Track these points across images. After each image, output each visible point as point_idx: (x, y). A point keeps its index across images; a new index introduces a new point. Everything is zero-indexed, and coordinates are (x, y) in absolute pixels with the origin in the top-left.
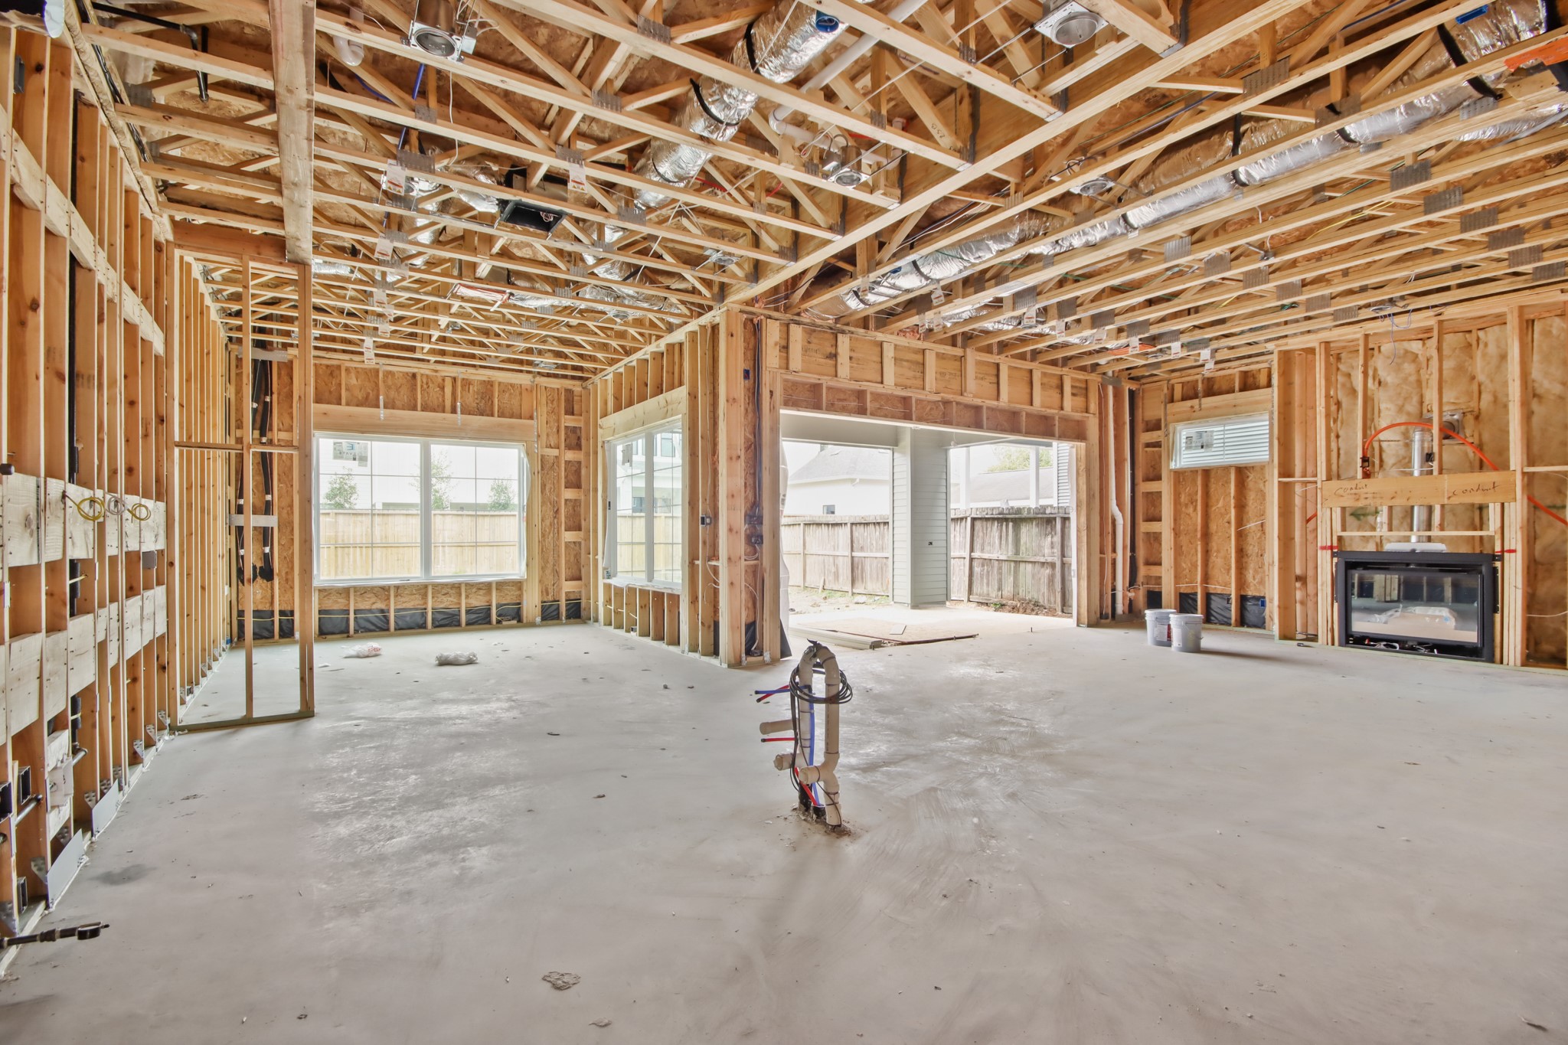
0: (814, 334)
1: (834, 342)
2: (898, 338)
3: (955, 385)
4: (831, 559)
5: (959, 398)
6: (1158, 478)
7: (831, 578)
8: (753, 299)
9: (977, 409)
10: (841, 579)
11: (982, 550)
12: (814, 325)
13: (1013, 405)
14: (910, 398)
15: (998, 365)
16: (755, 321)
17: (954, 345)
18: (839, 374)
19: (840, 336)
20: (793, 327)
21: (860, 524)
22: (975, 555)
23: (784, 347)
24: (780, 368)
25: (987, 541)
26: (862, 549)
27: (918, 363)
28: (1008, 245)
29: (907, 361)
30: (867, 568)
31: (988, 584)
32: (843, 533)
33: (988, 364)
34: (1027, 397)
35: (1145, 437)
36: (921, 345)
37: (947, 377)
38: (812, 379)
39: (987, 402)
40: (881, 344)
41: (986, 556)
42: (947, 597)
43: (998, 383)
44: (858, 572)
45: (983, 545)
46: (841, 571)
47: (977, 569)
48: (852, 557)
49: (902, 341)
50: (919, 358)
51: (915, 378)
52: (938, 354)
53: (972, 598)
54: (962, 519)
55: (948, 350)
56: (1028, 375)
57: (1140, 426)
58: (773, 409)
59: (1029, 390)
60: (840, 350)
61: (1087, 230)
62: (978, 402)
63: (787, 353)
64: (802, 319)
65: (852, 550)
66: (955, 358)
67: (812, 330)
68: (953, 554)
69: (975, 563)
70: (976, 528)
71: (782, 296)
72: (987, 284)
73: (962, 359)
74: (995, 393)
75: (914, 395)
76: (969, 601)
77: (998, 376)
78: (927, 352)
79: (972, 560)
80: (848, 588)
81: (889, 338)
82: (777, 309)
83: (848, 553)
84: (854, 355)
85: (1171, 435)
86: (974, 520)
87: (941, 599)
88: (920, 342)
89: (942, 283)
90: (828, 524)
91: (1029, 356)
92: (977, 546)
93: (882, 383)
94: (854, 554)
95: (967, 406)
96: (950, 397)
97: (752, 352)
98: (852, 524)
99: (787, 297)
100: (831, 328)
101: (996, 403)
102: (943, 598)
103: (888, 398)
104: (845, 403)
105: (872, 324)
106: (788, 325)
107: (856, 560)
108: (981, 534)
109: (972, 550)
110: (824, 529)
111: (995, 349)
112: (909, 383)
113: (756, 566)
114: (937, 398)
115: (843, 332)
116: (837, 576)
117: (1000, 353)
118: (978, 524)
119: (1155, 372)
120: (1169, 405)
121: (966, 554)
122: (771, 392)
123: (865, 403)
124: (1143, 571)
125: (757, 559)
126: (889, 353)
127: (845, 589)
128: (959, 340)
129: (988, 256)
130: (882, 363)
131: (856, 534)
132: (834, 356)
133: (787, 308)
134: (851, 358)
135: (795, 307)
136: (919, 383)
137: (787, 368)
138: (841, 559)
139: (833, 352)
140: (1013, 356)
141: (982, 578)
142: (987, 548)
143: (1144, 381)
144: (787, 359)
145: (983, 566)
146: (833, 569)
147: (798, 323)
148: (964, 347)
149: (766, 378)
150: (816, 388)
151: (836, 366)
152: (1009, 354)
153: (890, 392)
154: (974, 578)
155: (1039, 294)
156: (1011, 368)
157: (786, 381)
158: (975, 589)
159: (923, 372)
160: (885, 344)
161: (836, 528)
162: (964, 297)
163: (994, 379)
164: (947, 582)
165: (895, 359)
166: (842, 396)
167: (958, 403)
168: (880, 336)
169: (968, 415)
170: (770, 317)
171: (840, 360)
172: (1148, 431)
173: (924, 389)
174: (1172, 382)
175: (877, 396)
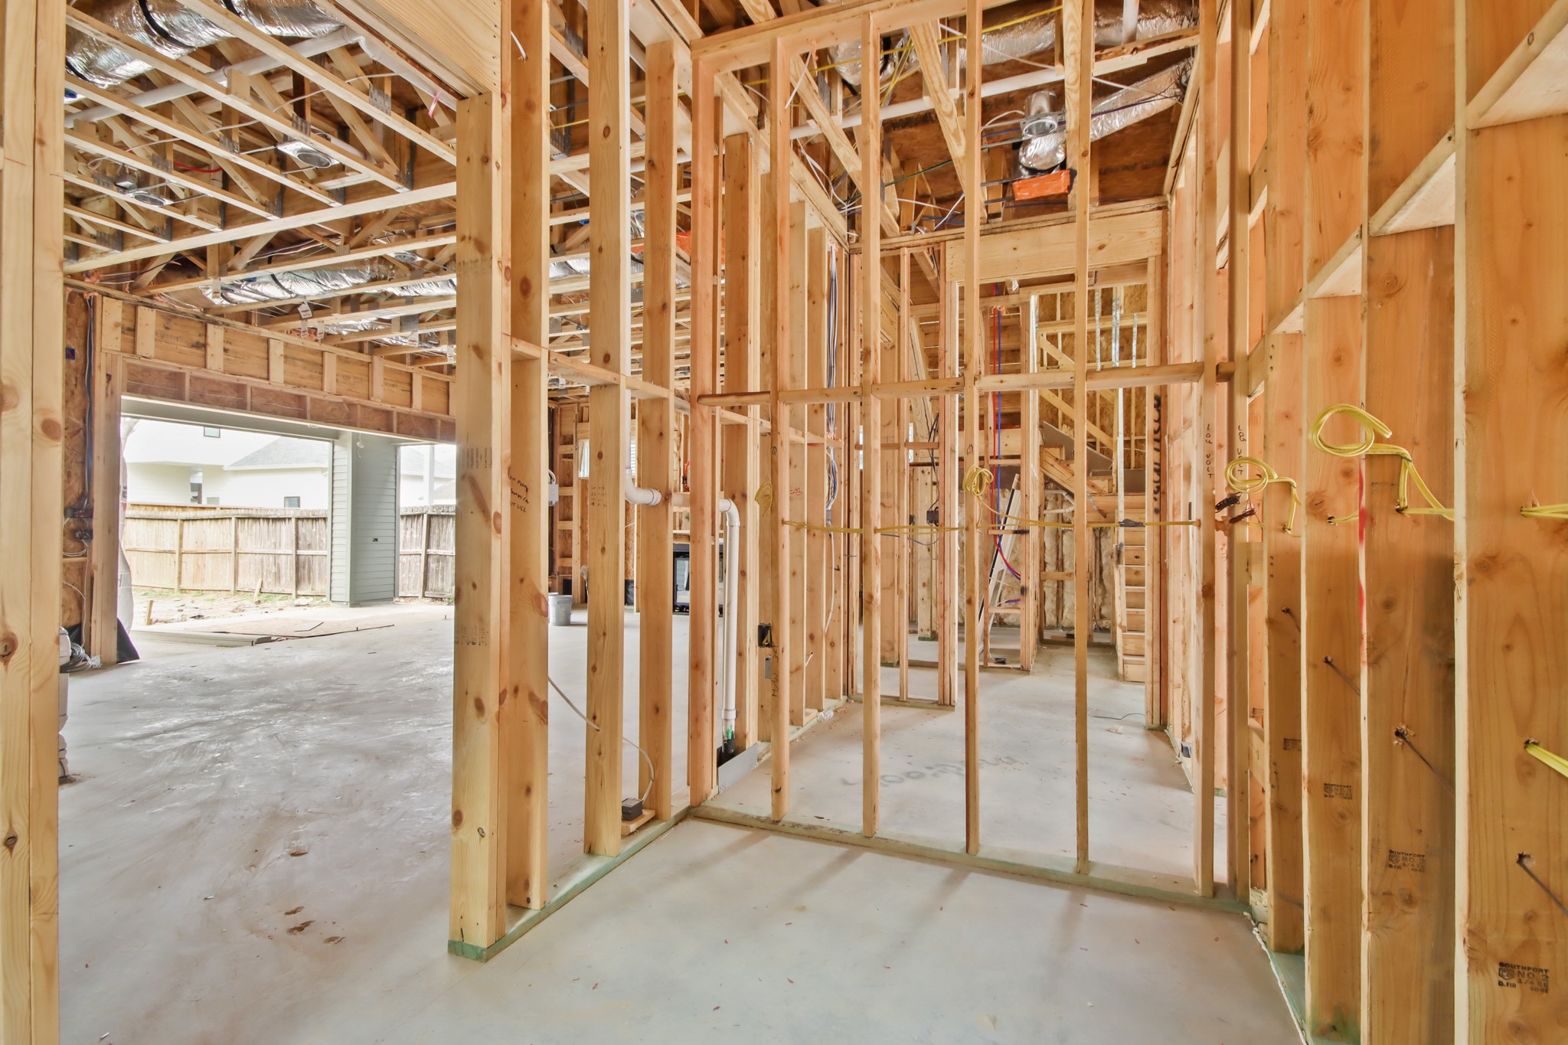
0: (174, 320)
1: (202, 331)
2: (288, 336)
3: (362, 389)
4: (271, 558)
5: (366, 402)
6: (571, 484)
7: (271, 579)
8: (82, 273)
9: (388, 414)
10: (283, 580)
11: (438, 547)
12: (174, 310)
13: (425, 412)
14: (304, 397)
15: (411, 375)
16: (87, 296)
17: (361, 351)
18: (208, 366)
19: (210, 327)
20: (141, 309)
21: (308, 519)
22: (431, 551)
23: (129, 329)
24: (122, 351)
25: (442, 537)
26: (309, 546)
27: (316, 364)
28: (361, 281)
29: (302, 360)
30: (316, 567)
31: (443, 580)
32: (287, 530)
33: (400, 372)
34: (443, 407)
35: (562, 450)
36: (317, 346)
37: (352, 380)
38: (172, 367)
39: (398, 407)
40: (267, 341)
41: (441, 552)
42: (395, 592)
43: (411, 392)
44: (304, 572)
45: (438, 541)
46: (283, 571)
47: (433, 565)
48: (298, 556)
49: (293, 340)
50: (317, 359)
51: (311, 377)
52: (339, 358)
53: (427, 594)
54: (419, 516)
55: (354, 355)
56: (445, 387)
57: (558, 439)
58: (111, 394)
59: (445, 401)
60: (209, 340)
61: (425, 284)
62: (388, 407)
63: (135, 336)
64: (156, 303)
65: (297, 547)
66: (362, 363)
67: (170, 316)
68: (402, 551)
69: (431, 560)
70: (433, 525)
71: (127, 277)
72: (362, 306)
73: (369, 365)
74: (409, 400)
75: (309, 394)
76: (424, 596)
77: (411, 384)
78: (326, 354)
79: (427, 556)
80: (292, 590)
81: (278, 337)
82: (120, 288)
83: (291, 551)
84: (228, 346)
85: (580, 450)
86: (430, 517)
87: (389, 595)
88: (317, 344)
89: (308, 299)
90: (268, 519)
91: (445, 369)
92: (433, 543)
93: (268, 379)
94: (300, 552)
95: (376, 410)
96: (354, 400)
97: (82, 330)
98: (298, 519)
99: (134, 277)
100: (198, 317)
101: (408, 409)
102: (391, 594)
103: (278, 395)
104: (219, 396)
105: (254, 320)
106: (135, 307)
107: (302, 559)
108: (437, 531)
109: (428, 546)
110: (263, 524)
111: (408, 360)
112: (303, 382)
113: (83, 563)
114: (339, 399)
115: (215, 323)
116: (278, 577)
117: (413, 363)
118: (434, 521)
119: (565, 396)
120: (579, 424)
121: (422, 551)
122: (109, 377)
123: (244, 397)
124: (558, 562)
125: (84, 555)
126: (277, 350)
127: (288, 591)
128: (366, 348)
129: (345, 286)
130: (268, 359)
131: (302, 530)
132: (204, 346)
133: (133, 289)
134: (225, 350)
135: (143, 289)
136: (317, 383)
137: (134, 352)
138: (283, 557)
139: (202, 341)
140: (428, 368)
141: (437, 573)
142: (442, 544)
143: (561, 401)
144: (134, 342)
145: (438, 561)
146: (274, 569)
147: (151, 307)
148: (371, 354)
149: (101, 361)
150: (176, 378)
151: (205, 356)
152: (424, 365)
153: (278, 389)
154: (430, 574)
155: (422, 321)
156: (424, 378)
157: (129, 365)
158: (430, 585)
159: (322, 373)
160: (271, 341)
161: (278, 524)
162: (342, 312)
163: (407, 388)
164: (395, 578)
165: (286, 357)
166: (215, 388)
167: (363, 406)
168: (265, 332)
169: (378, 419)
170: (108, 295)
171: (210, 351)
172: (565, 444)
173: (322, 389)
174: (581, 405)
175: (263, 393)
